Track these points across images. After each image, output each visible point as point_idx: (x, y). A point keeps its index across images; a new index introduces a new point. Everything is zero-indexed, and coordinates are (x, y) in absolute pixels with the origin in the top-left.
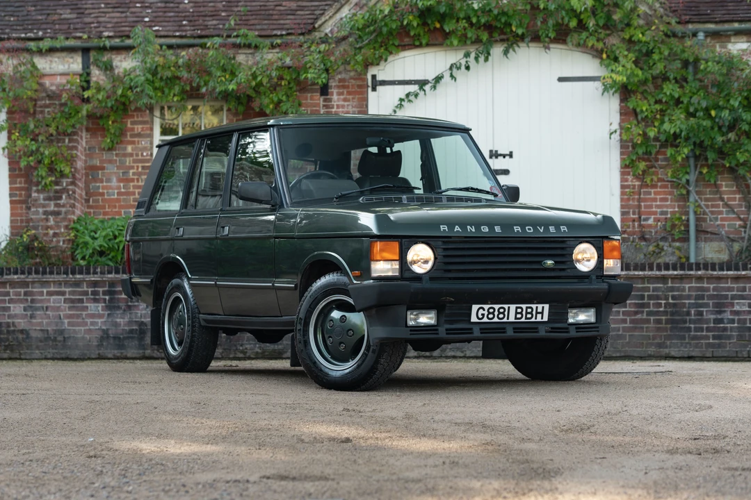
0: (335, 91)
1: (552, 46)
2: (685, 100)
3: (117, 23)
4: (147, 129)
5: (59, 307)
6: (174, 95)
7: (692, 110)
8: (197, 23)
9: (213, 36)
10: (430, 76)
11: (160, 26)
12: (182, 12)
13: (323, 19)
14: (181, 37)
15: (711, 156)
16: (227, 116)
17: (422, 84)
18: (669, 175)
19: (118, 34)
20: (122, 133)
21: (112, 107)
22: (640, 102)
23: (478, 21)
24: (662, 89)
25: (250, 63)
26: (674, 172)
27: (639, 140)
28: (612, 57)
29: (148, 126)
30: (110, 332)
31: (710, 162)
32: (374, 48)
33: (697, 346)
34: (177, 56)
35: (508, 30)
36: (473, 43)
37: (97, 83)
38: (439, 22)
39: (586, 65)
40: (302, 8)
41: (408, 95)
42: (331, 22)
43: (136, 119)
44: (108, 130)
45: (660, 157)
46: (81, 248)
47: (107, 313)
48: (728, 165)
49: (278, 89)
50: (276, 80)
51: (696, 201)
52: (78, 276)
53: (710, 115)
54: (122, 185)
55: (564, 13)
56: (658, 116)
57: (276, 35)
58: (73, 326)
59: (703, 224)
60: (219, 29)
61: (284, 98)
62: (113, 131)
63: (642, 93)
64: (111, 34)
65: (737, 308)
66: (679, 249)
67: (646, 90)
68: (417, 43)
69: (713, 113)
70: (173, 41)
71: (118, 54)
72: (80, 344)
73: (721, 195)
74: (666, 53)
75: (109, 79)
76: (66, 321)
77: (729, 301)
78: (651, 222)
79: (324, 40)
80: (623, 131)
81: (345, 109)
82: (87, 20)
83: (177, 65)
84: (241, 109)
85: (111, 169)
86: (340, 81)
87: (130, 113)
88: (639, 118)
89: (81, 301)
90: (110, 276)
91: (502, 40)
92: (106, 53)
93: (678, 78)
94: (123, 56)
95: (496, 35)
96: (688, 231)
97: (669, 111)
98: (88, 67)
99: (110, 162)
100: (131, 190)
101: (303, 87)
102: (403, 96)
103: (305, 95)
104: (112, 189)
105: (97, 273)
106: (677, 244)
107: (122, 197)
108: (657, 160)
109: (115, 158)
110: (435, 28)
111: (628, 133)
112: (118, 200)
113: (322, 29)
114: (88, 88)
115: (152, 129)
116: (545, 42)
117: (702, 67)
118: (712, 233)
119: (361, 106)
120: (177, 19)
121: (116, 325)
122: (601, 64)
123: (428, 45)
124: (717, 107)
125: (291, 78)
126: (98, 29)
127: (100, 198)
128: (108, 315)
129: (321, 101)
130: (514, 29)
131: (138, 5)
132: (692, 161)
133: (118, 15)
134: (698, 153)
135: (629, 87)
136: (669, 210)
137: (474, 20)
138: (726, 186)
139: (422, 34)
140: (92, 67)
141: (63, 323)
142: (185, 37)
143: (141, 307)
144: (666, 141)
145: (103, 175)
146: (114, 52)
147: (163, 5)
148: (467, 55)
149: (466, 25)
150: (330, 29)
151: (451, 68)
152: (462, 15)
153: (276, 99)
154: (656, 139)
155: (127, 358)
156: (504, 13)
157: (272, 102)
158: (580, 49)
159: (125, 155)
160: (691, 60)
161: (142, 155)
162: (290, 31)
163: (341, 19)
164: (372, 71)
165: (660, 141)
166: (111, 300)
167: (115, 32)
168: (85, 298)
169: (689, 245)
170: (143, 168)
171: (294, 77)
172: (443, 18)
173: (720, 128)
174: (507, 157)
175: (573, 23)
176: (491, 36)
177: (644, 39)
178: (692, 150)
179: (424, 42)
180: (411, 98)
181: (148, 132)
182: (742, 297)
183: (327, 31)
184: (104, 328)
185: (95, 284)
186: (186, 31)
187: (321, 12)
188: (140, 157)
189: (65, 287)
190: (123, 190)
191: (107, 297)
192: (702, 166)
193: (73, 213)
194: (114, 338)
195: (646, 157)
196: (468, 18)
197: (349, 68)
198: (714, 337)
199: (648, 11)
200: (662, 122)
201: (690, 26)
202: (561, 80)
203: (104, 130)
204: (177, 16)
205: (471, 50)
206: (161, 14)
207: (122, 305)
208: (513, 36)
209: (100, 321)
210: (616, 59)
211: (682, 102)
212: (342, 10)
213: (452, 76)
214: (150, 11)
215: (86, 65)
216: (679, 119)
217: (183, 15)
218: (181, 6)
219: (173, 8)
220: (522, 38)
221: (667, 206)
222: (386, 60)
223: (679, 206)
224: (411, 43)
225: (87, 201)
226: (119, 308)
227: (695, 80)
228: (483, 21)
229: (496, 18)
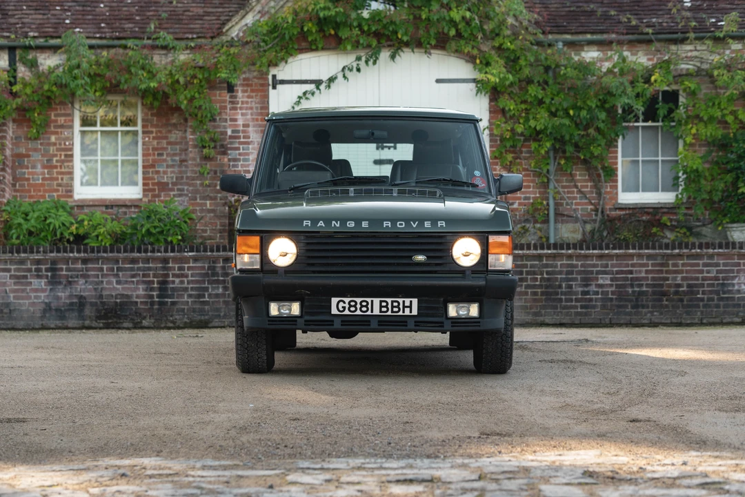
0: (240, 89)
1: (432, 51)
2: (547, 101)
3: (40, 24)
4: (69, 121)
5: (5, 283)
6: (96, 91)
7: (553, 110)
8: (114, 26)
9: (130, 38)
10: (325, 78)
11: (80, 28)
12: (99, 15)
13: (230, 25)
14: (100, 38)
15: (570, 149)
16: (142, 110)
17: (318, 83)
18: (532, 165)
19: (42, 35)
20: (46, 124)
21: (38, 101)
22: (508, 102)
23: (369, 29)
24: (527, 91)
25: (163, 62)
26: (536, 163)
27: (508, 135)
28: (484, 62)
29: (70, 118)
30: (52, 305)
31: (568, 154)
32: (276, 51)
33: (567, 314)
34: (96, 55)
35: (395, 37)
36: (364, 48)
37: (23, 78)
38: (333, 29)
39: (461, 69)
40: (208, 14)
41: (305, 93)
42: (237, 28)
43: (59, 112)
44: (34, 122)
45: (524, 150)
46: (16, 228)
47: (49, 288)
48: (582, 157)
49: (189, 86)
50: (188, 79)
51: (555, 188)
52: (23, 255)
53: (568, 114)
54: (46, 171)
55: (444, 24)
56: (524, 115)
57: (187, 38)
58: (18, 299)
59: (561, 208)
60: (135, 31)
61: (197, 95)
62: (39, 123)
63: (509, 94)
64: (36, 34)
65: (601, 282)
66: (540, 230)
67: (512, 92)
68: (314, 47)
69: (571, 112)
70: (94, 42)
71: (42, 52)
72: (25, 315)
73: (575, 182)
74: (532, 60)
75: (34, 75)
76: (12, 295)
77: (594, 275)
78: (516, 206)
79: (231, 44)
80: (494, 127)
81: (249, 105)
82: (12, 20)
83: (98, 64)
84: (156, 104)
85: (36, 157)
86: (245, 79)
87: (54, 106)
88: (508, 115)
89: (26, 277)
90: (52, 255)
91: (389, 46)
92: (30, 51)
93: (541, 81)
94: (47, 55)
95: (383, 41)
96: (548, 214)
97: (533, 110)
98: (15, 64)
99: (36, 150)
100: (55, 175)
101: (212, 85)
102: (301, 95)
103: (214, 92)
104: (38, 175)
105: (40, 252)
106: (538, 225)
107: (46, 182)
108: (522, 153)
109: (39, 147)
110: (330, 34)
111: (499, 129)
112: (42, 185)
113: (229, 33)
114: (15, 83)
115: (72, 121)
116: (426, 48)
117: (562, 72)
118: (568, 216)
119: (263, 103)
120: (95, 21)
121: (58, 298)
122: (475, 68)
123: (323, 49)
124: (574, 107)
125: (203, 77)
126: (24, 30)
127: (26, 183)
128: (51, 289)
129: (227, 97)
130: (400, 36)
131: (58, 8)
132: (551, 154)
133: (41, 17)
134: (557, 147)
135: (499, 89)
136: (532, 196)
137: (366, 28)
138: (580, 175)
139: (318, 39)
140: (18, 64)
141: (9, 297)
142: (105, 38)
143: (80, 283)
144: (530, 136)
145: (28, 162)
146: (38, 51)
147: (81, 8)
148: (359, 59)
149: (359, 33)
150: (236, 33)
151: (343, 69)
152: (355, 24)
153: (189, 96)
154: (522, 134)
155: (67, 328)
156: (392, 22)
157: (186, 98)
158: (456, 55)
159: (49, 144)
160: (553, 66)
161: (65, 144)
162: (200, 35)
163: (246, 25)
164: (273, 71)
165: (524, 136)
166: (53, 277)
167: (40, 33)
168: (29, 274)
169: (548, 227)
170: (66, 156)
171: (206, 76)
172: (337, 26)
173: (577, 125)
174: (392, 149)
175: (453, 32)
176: (379, 42)
177: (512, 47)
178: (553, 144)
179: (320, 46)
180: (307, 96)
181: (70, 124)
182: (605, 273)
183: (234, 35)
184: (46, 301)
185: (38, 262)
186: (105, 33)
187: (227, 18)
188: (63, 146)
189: (10, 264)
190: (47, 176)
191: (49, 274)
192: (561, 158)
193: (4, 196)
194: (56, 310)
195: (512, 149)
196: (360, 26)
197: (253, 68)
198: (582, 307)
199: (514, 23)
200: (527, 120)
201: (550, 37)
202: (438, 81)
203: (29, 122)
204: (96, 19)
205: (362, 54)
206: (80, 17)
207: (64, 281)
208: (399, 43)
209: (42, 295)
210: (488, 64)
211: (544, 103)
212: (247, 17)
213: (344, 77)
214: (69, 14)
215: (12, 62)
216: (542, 118)
217: (101, 18)
218: (97, 9)
219: (89, 11)
220: (407, 44)
221: (529, 193)
222: (286, 62)
223: (540, 193)
224: (308, 47)
225: (14, 185)
226: (60, 283)
227: (555, 83)
228: (374, 29)
229: (385, 27)
